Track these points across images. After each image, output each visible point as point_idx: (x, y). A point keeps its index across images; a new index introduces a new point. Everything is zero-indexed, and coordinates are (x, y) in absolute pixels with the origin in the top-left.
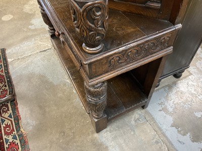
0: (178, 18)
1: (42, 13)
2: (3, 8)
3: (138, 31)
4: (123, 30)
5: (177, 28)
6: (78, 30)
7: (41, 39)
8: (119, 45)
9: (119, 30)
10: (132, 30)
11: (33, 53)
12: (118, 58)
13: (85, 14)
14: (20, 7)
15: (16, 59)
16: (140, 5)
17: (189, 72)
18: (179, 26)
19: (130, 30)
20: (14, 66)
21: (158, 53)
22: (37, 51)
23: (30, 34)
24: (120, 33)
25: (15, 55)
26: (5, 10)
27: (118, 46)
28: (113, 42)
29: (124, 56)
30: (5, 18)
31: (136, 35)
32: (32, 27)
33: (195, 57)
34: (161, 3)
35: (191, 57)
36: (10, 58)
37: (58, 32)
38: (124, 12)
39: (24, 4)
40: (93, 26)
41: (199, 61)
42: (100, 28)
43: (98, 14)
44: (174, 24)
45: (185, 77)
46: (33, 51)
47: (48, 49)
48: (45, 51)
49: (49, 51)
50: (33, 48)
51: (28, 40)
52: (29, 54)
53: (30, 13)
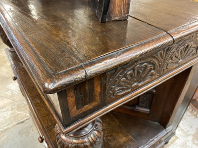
3: (131, 140)
10: (124, 139)
11: (9, 126)
22: (14, 124)
23: (6, 101)
32: (9, 93)
44: (165, 128)
46: (9, 124)
47: (26, 120)
48: (23, 122)
49: (27, 123)
50: (9, 119)
51: (4, 110)
52: (5, 128)
53: (7, 76)
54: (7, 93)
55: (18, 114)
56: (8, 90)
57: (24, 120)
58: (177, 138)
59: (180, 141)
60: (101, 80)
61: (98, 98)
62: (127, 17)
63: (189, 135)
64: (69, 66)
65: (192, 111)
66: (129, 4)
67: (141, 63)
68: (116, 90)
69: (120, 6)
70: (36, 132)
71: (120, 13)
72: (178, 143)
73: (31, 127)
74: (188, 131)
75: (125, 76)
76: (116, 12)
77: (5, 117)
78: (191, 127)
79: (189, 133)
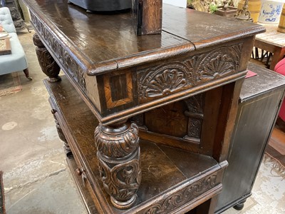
0: (221, 155)
1: (58, 128)
2: (5, 113)
3: (178, 172)
4: (159, 170)
5: (222, 166)
6: (106, 185)
7: (53, 156)
8: (156, 193)
9: (154, 171)
10: (170, 170)
11: (40, 177)
12: (155, 209)
13: (115, 175)
14: (28, 111)
15: (15, 188)
16: (177, 138)
17: (253, 199)
18: (225, 163)
19: (168, 170)
20: (12, 198)
21: (205, 194)
22: (47, 174)
23: (38, 148)
24: (156, 174)
25: (15, 182)
26: (7, 115)
27: (154, 195)
28: (148, 188)
29: (162, 205)
30: (6, 127)
31: (176, 178)
32: (42, 139)
33: (257, 177)
34: (200, 138)
35: (252, 177)
36: (8, 186)
37: (79, 169)
38: (159, 144)
39: (33, 107)
40: (124, 183)
41: (264, 182)
42: (132, 185)
43: (130, 172)
44: (219, 162)
45: (249, 208)
46: (40, 175)
47: (62, 171)
48: (57, 174)
49: (62, 174)
50: (41, 169)
51: (35, 159)
52: (35, 179)
53: (40, 119)
54: (39, 138)
55: (52, 164)
56: (41, 135)
57: (58, 171)
58: (256, 203)
59: (260, 207)
60: (132, 77)
61: (130, 95)
62: (161, 31)
63: (273, 201)
64: (106, 59)
65: (280, 170)
66: (161, 20)
67: (169, 69)
68: (147, 90)
69: (153, 22)
70: (73, 185)
71: (154, 28)
72: (256, 209)
73: (67, 179)
74: (273, 195)
75: (154, 78)
76: (151, 27)
77: (35, 167)
78: (277, 190)
79: (273, 198)
